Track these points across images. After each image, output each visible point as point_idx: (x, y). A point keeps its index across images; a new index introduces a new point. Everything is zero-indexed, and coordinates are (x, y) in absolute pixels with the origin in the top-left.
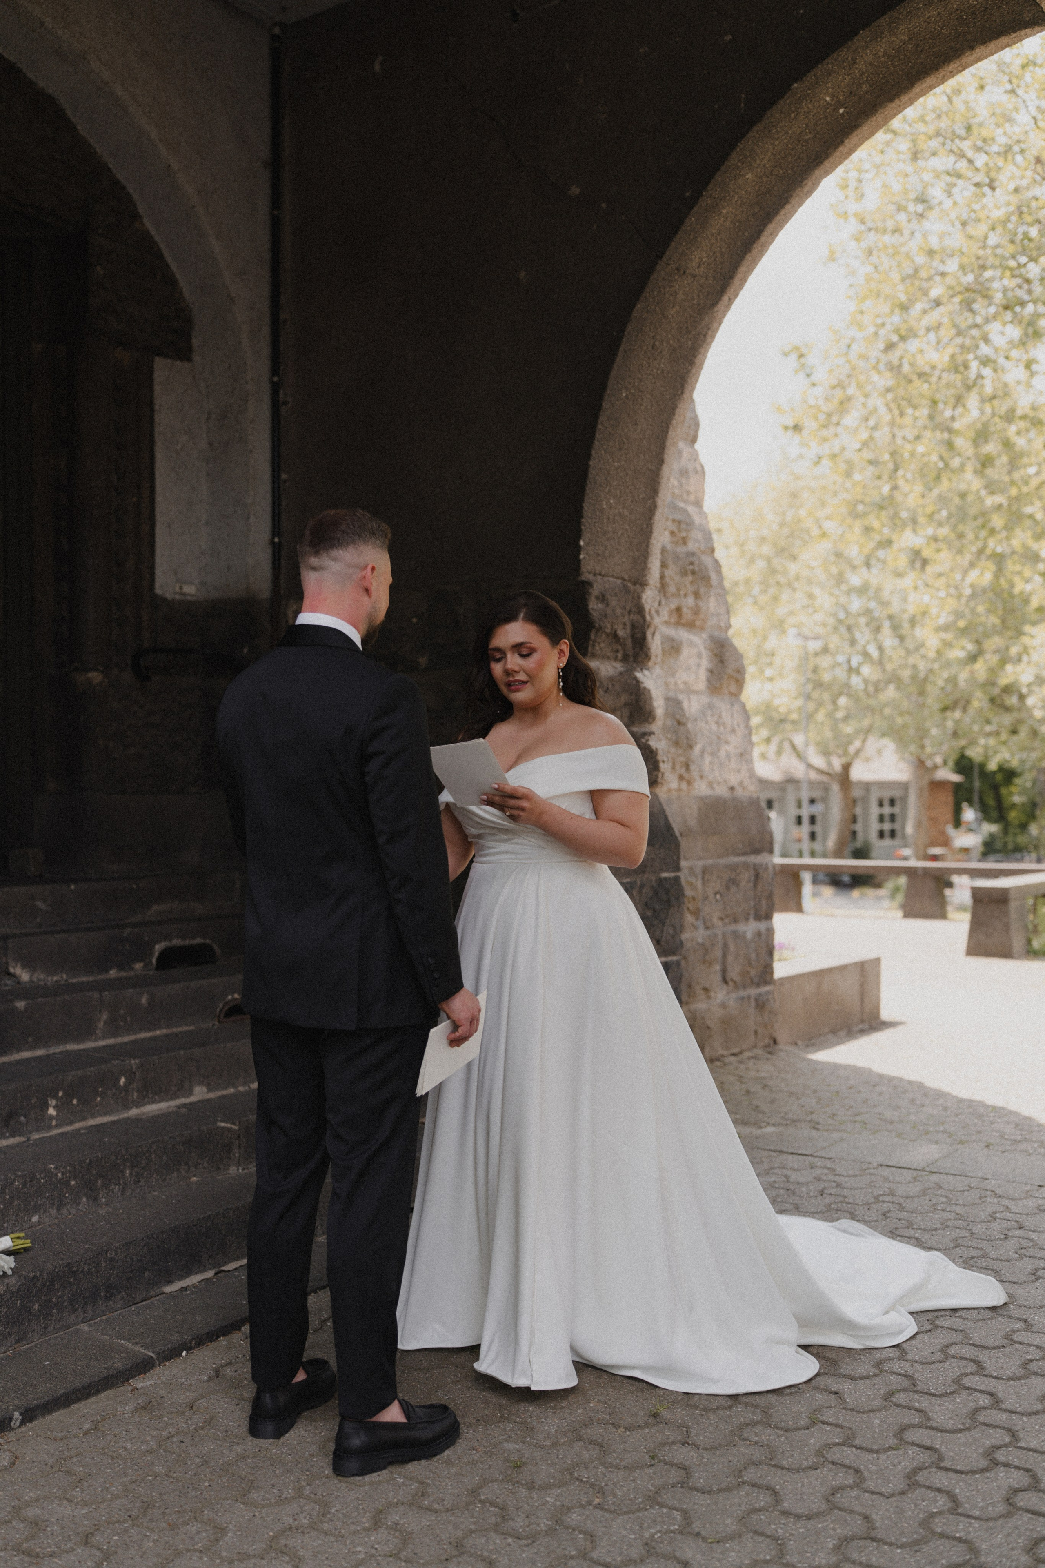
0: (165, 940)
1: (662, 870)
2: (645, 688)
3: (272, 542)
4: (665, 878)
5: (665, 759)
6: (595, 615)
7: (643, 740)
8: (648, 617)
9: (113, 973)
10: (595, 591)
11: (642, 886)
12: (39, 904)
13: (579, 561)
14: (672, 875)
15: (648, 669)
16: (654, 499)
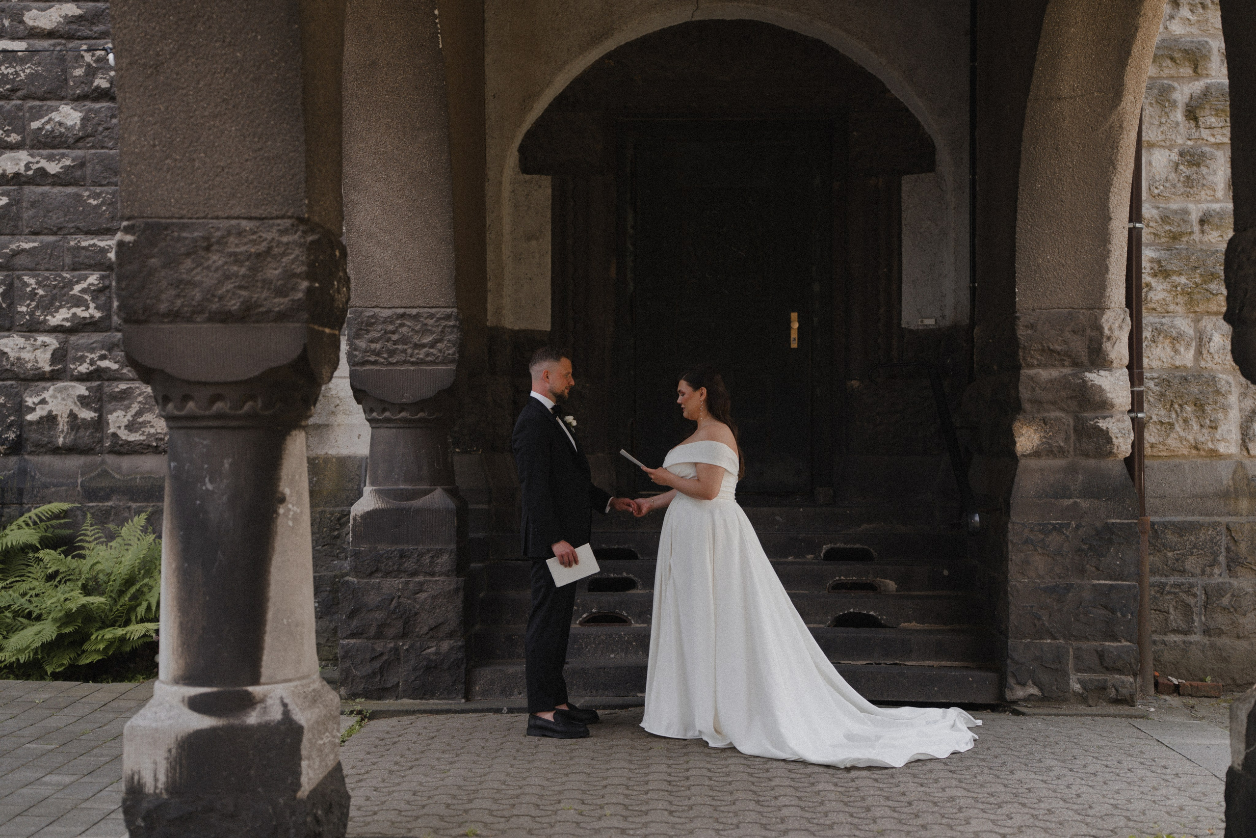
0: (831, 544)
1: (1108, 517)
2: (1093, 385)
3: (970, 287)
4: (1113, 523)
5: (1119, 435)
6: (1022, 340)
7: (1092, 423)
8: (1106, 331)
9: (790, 558)
10: (1022, 321)
11: (1078, 527)
12: (778, 518)
13: (1015, 302)
14: (1126, 521)
15: (1110, 370)
16: (1105, 246)
